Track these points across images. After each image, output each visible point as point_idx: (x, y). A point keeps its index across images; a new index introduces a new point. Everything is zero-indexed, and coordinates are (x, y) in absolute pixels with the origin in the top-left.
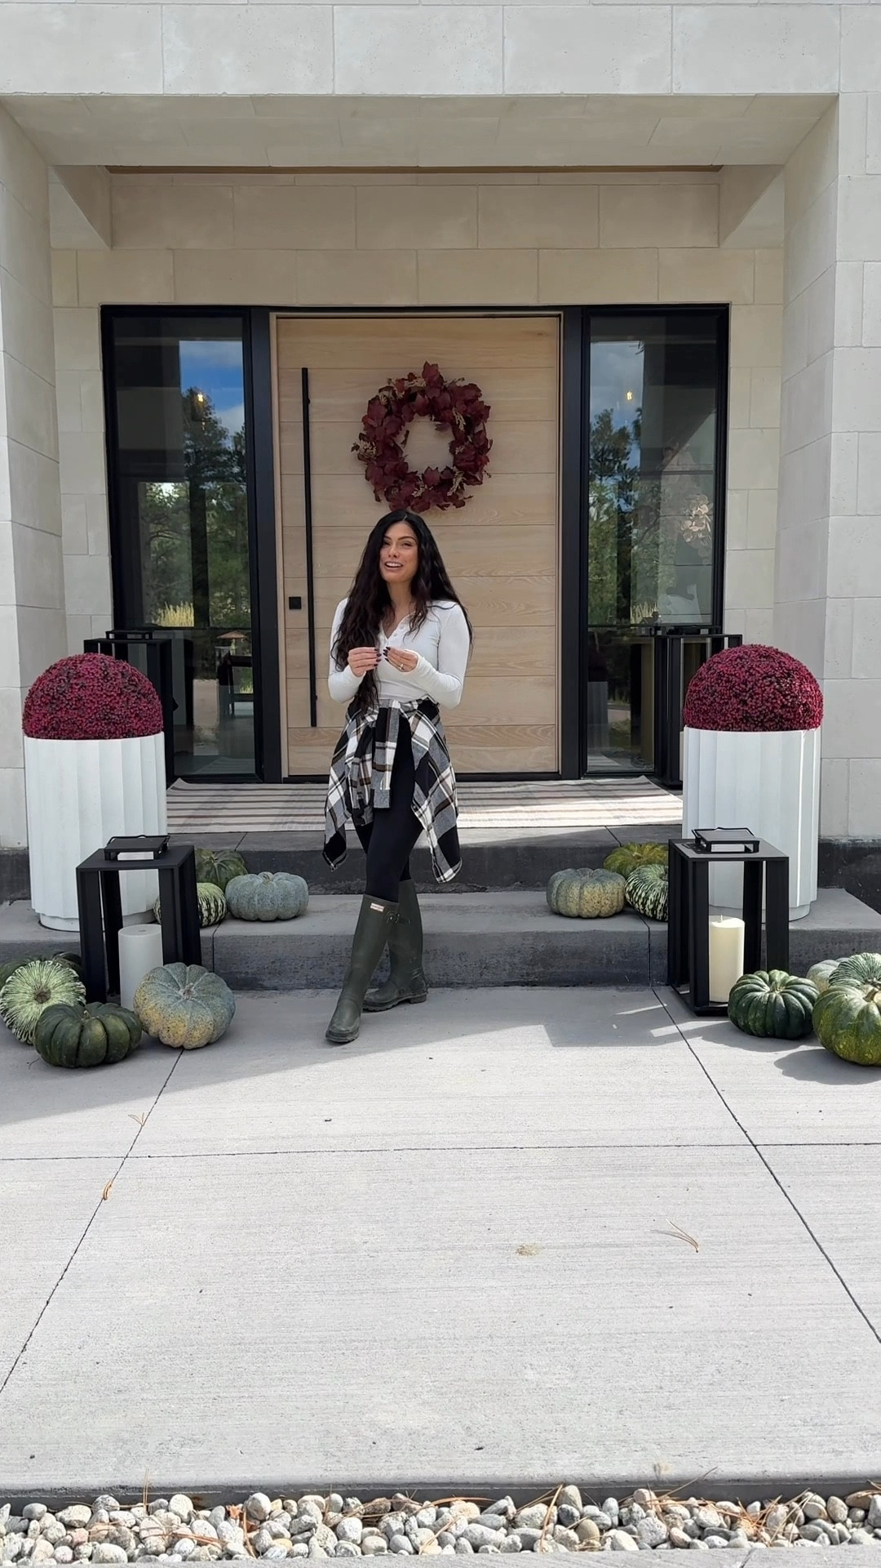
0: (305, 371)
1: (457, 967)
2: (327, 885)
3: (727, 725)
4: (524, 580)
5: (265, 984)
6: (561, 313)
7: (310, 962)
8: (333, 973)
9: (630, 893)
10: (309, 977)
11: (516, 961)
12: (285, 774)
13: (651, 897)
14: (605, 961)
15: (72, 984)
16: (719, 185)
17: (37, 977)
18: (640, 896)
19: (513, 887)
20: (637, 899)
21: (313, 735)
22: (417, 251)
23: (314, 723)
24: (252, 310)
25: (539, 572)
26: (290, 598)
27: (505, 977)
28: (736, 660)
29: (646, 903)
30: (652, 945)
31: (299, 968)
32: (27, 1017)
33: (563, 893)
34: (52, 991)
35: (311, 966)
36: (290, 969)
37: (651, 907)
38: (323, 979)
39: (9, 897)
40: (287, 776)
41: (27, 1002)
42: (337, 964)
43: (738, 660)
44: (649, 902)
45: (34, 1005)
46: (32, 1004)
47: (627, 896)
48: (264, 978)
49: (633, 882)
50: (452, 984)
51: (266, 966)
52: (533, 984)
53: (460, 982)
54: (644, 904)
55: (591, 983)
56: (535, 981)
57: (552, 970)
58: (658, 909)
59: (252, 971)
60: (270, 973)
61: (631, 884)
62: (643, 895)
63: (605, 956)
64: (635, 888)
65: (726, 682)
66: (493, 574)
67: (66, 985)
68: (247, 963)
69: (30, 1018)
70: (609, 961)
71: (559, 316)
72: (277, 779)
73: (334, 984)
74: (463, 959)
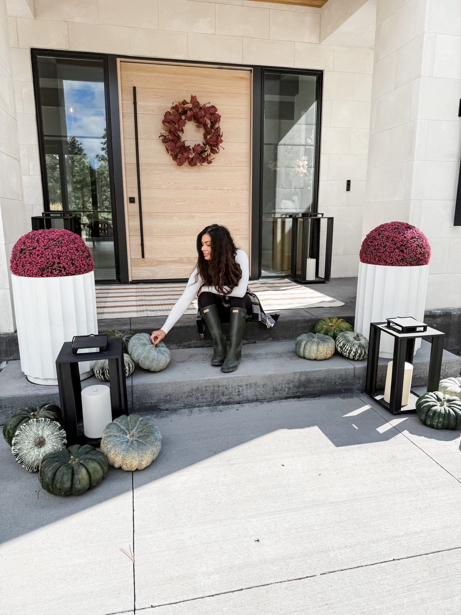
0: (134, 88)
1: (261, 391)
2: (179, 344)
3: (393, 263)
4: (235, 192)
5: (161, 407)
6: (252, 69)
7: (185, 395)
8: (198, 399)
9: (341, 347)
10: (185, 402)
11: (291, 386)
12: (130, 280)
13: (354, 350)
14: (333, 383)
15: (58, 433)
16: (321, 14)
17: (36, 431)
18: (347, 349)
19: (268, 341)
20: (345, 351)
21: (143, 262)
22: (187, 33)
23: (143, 256)
24: (108, 56)
25: (242, 188)
26: (130, 198)
27: (285, 394)
28: (394, 229)
29: (350, 353)
30: (356, 374)
31: (180, 398)
32: (32, 458)
33: (308, 349)
34: (46, 439)
35: (186, 397)
36: (175, 399)
37: (353, 354)
38: (193, 403)
39: (5, 359)
40: (131, 281)
41: (31, 448)
42: (200, 394)
43: (396, 229)
44: (352, 352)
45: (36, 450)
46: (34, 450)
47: (339, 349)
48: (161, 404)
49: (342, 342)
50: (258, 400)
51: (162, 398)
52: (299, 397)
53: (263, 398)
54: (349, 353)
55: (326, 394)
56: (300, 396)
57: (308, 389)
58: (357, 356)
59: (154, 401)
60: (164, 402)
61: (342, 343)
62: (349, 349)
63: (333, 381)
64: (344, 345)
65: (392, 241)
66: (222, 189)
67: (55, 434)
68: (151, 398)
69: (33, 459)
70: (335, 383)
71: (251, 70)
72: (126, 282)
73: (198, 405)
74: (265, 387)
